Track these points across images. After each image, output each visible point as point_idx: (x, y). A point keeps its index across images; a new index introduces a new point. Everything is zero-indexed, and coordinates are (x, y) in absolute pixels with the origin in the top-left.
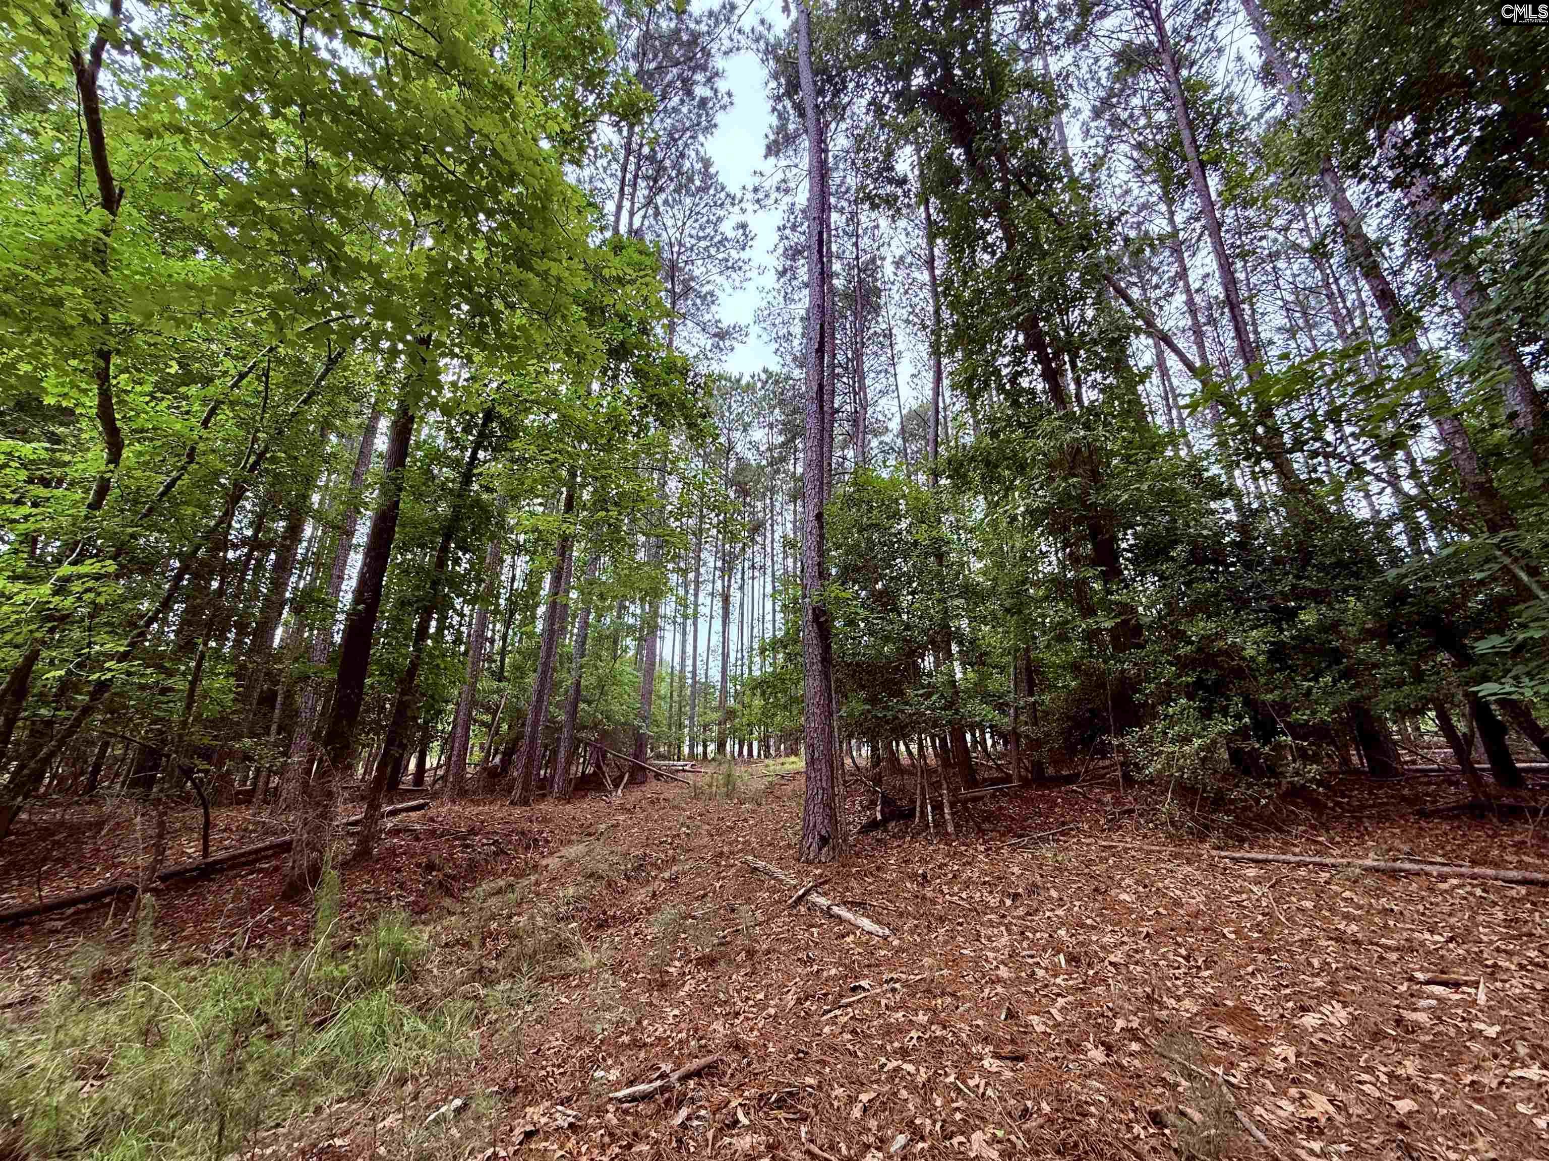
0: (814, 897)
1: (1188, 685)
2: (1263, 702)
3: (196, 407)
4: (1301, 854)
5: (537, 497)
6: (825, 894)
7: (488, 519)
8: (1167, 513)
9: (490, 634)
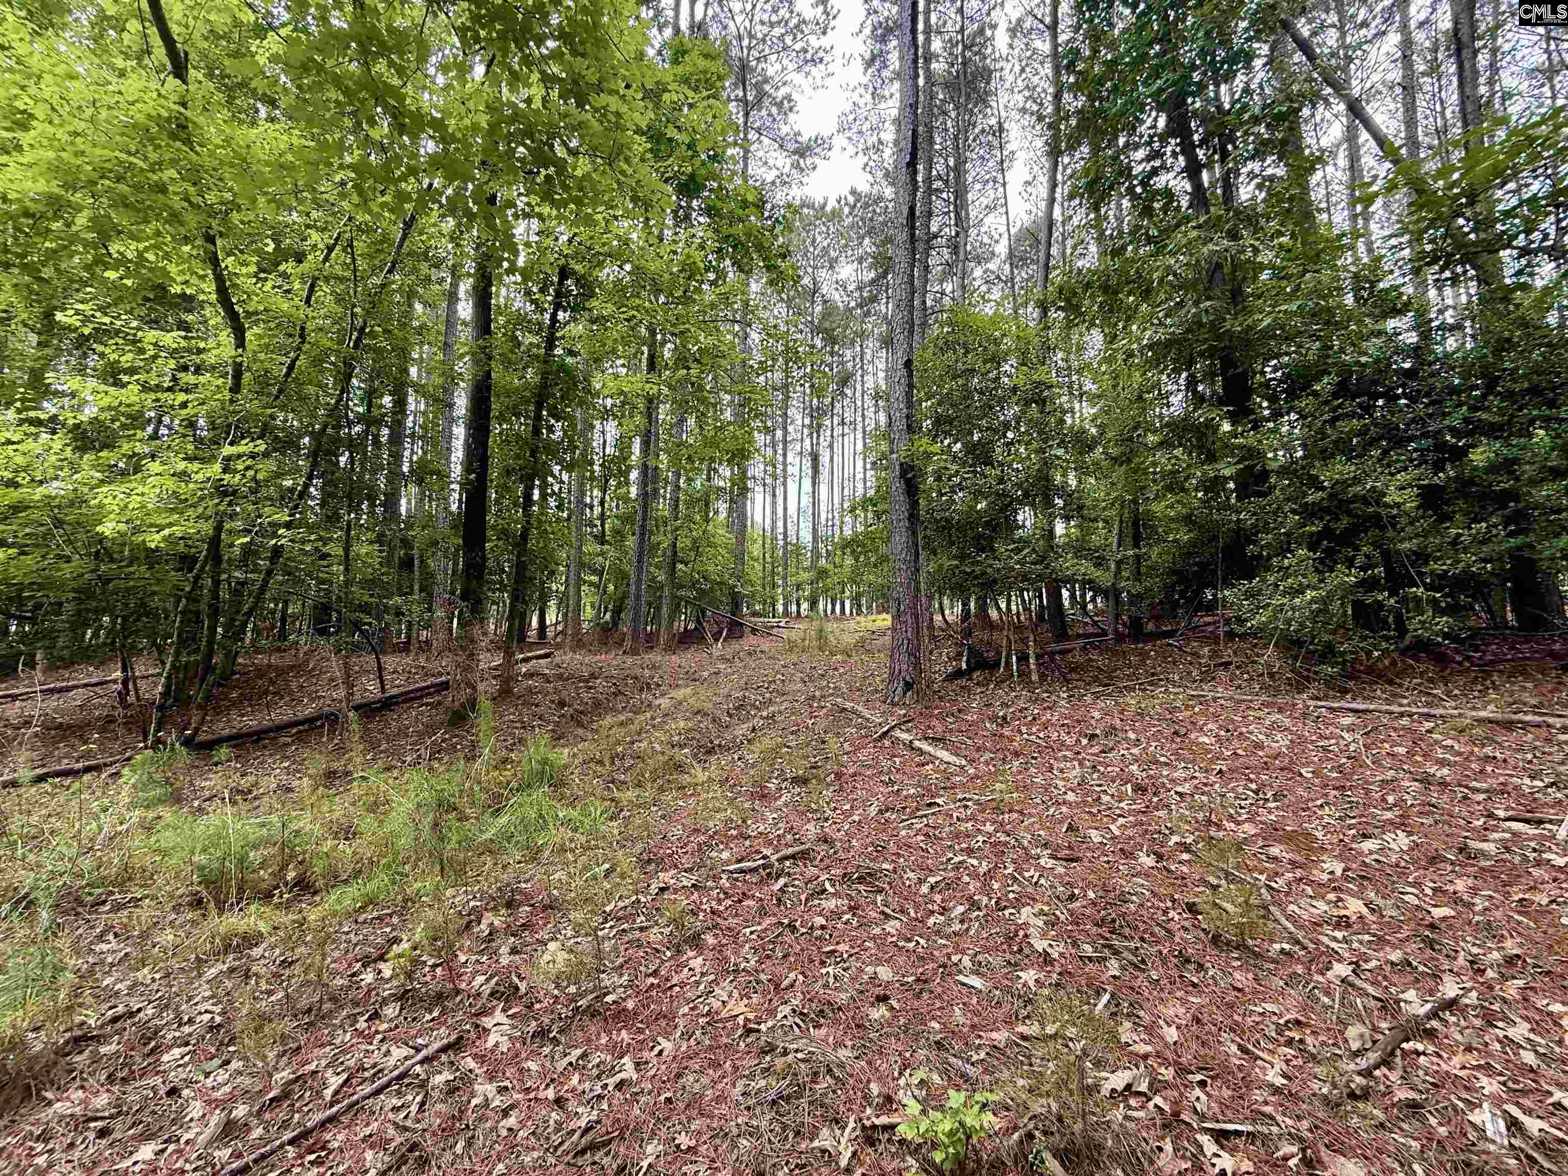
0: (898, 733)
1: (1312, 534)
2: (1398, 552)
3: (297, 285)
4: (1409, 705)
5: (619, 357)
6: (908, 731)
7: (575, 385)
8: (1319, 338)
9: (588, 500)
